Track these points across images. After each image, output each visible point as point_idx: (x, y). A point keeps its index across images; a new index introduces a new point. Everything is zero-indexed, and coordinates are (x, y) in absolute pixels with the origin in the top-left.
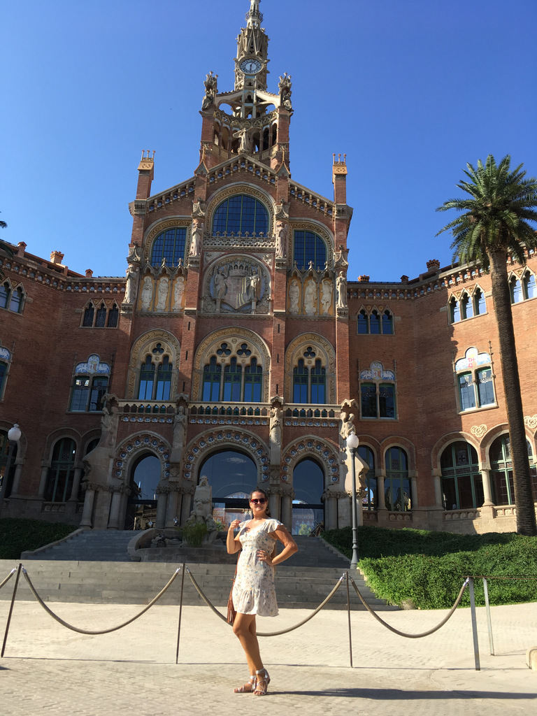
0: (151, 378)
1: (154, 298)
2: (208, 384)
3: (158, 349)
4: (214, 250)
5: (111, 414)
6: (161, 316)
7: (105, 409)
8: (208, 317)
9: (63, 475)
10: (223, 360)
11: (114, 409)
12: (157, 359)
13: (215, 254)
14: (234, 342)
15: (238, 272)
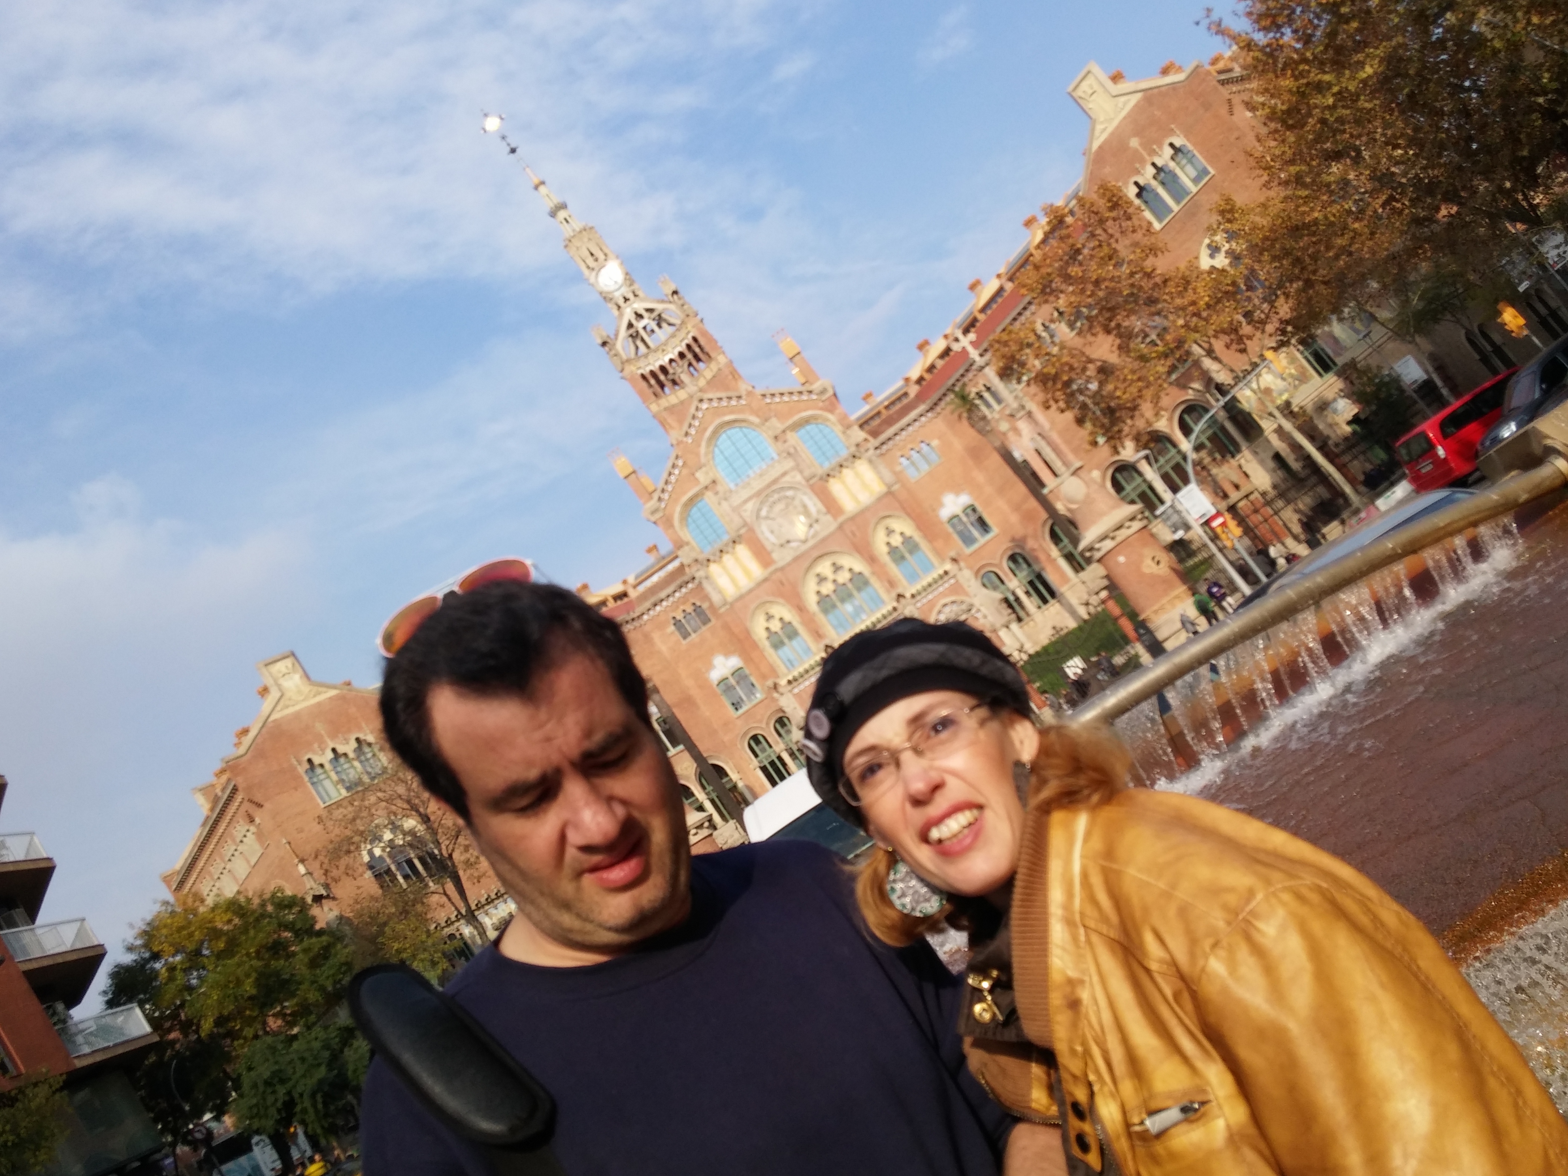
0: (782, 643)
1: (733, 580)
2: (831, 616)
3: (769, 617)
4: (746, 501)
5: (782, 694)
6: (750, 591)
7: (776, 695)
8: (789, 564)
9: (772, 763)
10: (827, 588)
11: (781, 690)
12: (775, 626)
13: (750, 506)
14: (824, 567)
15: (780, 506)
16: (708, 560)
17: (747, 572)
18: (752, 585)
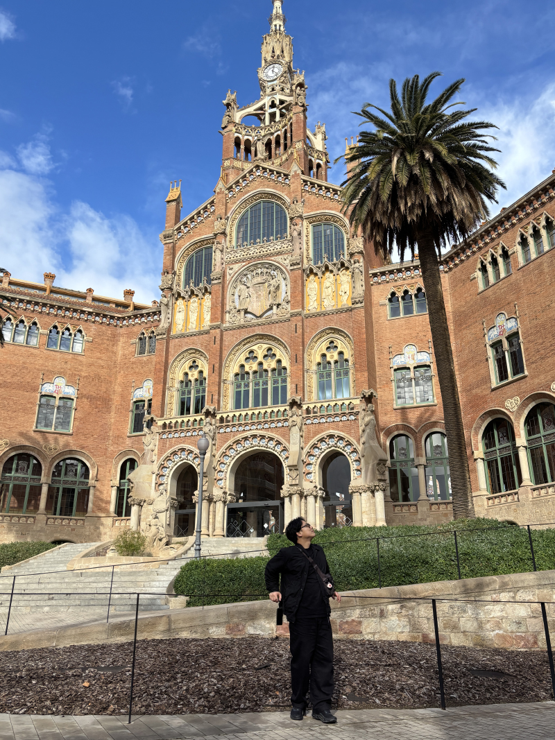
3: (193, 366)
4: (236, 262)
5: (151, 433)
7: (145, 430)
8: (233, 329)
10: (251, 367)
11: (153, 428)
12: (194, 375)
13: (236, 267)
14: (260, 349)
15: (259, 279)
16: (179, 295)
17: (200, 318)
18: (197, 330)
